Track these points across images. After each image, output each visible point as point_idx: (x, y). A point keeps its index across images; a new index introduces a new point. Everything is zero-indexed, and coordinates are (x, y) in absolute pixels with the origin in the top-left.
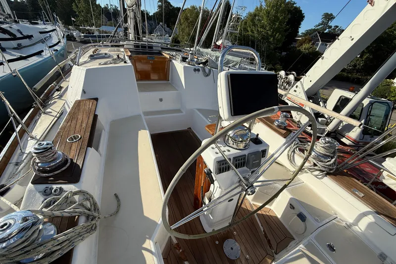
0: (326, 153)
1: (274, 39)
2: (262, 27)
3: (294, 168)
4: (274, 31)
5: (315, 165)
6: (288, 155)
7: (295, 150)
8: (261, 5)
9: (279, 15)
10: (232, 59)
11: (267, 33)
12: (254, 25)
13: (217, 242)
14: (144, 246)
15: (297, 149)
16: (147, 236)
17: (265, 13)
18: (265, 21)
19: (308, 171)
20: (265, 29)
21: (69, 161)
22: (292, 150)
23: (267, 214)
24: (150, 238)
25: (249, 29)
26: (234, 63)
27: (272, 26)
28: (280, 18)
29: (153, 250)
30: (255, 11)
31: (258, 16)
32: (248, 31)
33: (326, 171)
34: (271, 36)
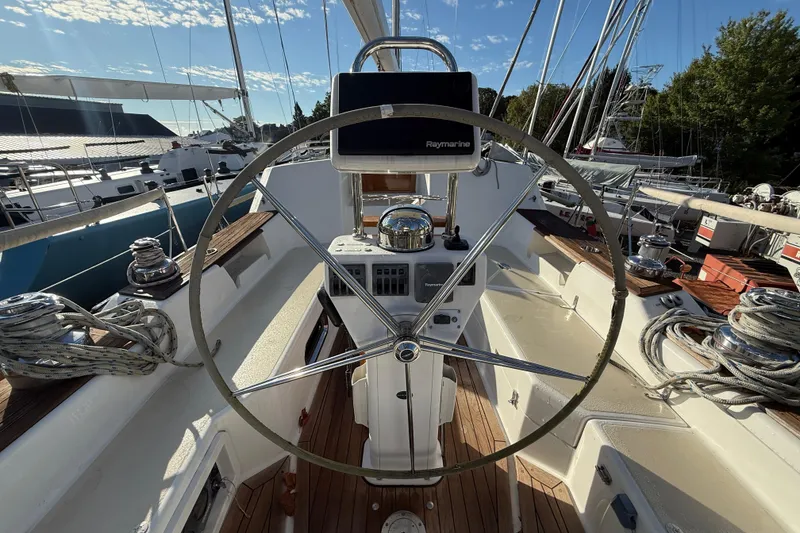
0: (769, 338)
1: (752, 121)
2: (714, 99)
3: (659, 378)
4: (750, 101)
5: (723, 371)
6: (643, 340)
7: (668, 329)
8: (708, 54)
9: (764, 65)
10: (609, 170)
11: (730, 111)
12: (688, 97)
13: (375, 507)
14: (195, 424)
15: (677, 326)
16: (211, 411)
17: (719, 68)
18: (720, 86)
19: (696, 389)
20: (722, 102)
21: (177, 274)
22: (657, 326)
23: (548, 491)
24: (211, 415)
25: (672, 109)
26: (616, 179)
27: (744, 91)
28: (771, 71)
29: (202, 434)
30: (691, 68)
31: (700, 78)
32: (670, 114)
33: (765, 394)
34: (742, 116)
